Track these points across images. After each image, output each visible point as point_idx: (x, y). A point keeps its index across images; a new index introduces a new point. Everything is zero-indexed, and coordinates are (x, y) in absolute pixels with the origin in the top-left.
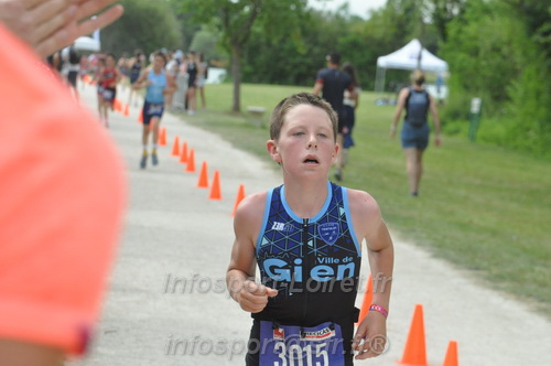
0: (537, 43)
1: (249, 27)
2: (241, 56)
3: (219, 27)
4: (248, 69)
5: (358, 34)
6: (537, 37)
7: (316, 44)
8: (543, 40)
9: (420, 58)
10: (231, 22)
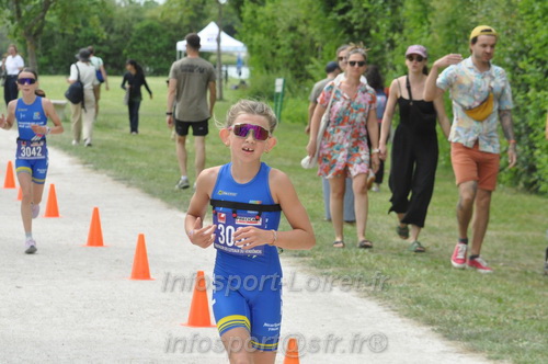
0: (335, 20)
1: (43, 18)
2: (36, 47)
3: (12, 19)
4: (44, 60)
5: (154, 18)
6: (334, 15)
7: (112, 31)
8: (340, 18)
9: (218, 40)
10: (23, 13)
